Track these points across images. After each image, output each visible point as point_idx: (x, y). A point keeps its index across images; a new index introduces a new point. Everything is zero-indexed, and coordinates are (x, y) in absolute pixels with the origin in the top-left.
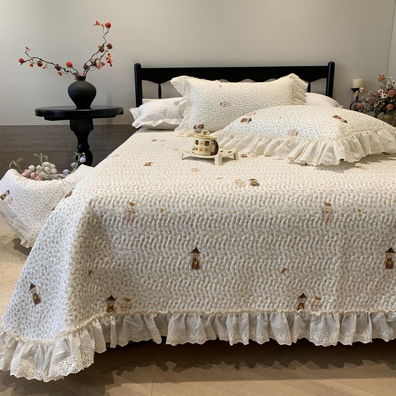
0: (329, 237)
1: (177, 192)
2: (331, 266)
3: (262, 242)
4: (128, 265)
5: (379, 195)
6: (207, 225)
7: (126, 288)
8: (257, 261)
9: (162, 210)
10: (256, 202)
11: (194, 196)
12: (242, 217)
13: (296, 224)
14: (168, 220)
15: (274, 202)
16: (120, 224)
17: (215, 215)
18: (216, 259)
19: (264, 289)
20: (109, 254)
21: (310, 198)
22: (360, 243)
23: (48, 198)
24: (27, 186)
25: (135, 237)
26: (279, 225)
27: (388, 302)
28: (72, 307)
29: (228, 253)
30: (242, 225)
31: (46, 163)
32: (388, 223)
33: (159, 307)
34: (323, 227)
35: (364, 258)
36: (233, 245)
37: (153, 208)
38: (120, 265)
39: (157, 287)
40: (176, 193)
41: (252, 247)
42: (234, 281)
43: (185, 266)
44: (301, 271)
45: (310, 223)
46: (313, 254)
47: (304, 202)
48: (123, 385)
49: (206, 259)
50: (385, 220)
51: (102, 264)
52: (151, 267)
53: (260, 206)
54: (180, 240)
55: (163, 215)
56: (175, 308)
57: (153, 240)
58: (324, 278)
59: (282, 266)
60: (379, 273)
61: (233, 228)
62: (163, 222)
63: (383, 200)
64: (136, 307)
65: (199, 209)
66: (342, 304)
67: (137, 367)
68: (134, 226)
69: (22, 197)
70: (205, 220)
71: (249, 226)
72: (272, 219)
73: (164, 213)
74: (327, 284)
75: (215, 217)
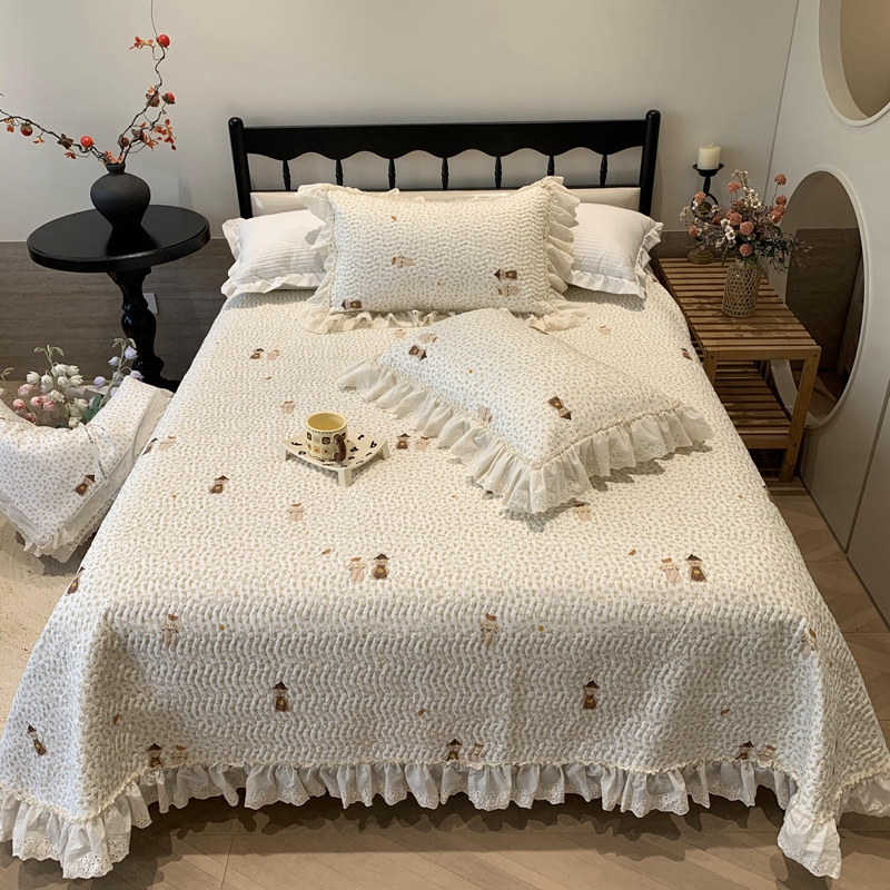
0: (491, 666)
1: (248, 593)
2: (497, 706)
3: (387, 674)
4: (175, 706)
5: (576, 603)
6: (297, 651)
7: (177, 733)
8: (378, 700)
9: (222, 628)
10: (376, 612)
11: (275, 601)
12: (353, 639)
13: (438, 648)
14: (233, 642)
15: (405, 614)
16: (156, 649)
17: (310, 635)
18: (313, 698)
19: (393, 734)
20: (144, 688)
21: (463, 607)
22: (541, 675)
23: (65, 469)
24: (23, 448)
25: (182, 668)
26: (412, 650)
27: (590, 751)
28: (89, 782)
29: (332, 688)
30: (353, 650)
31: (60, 367)
32: (587, 648)
33: (230, 758)
34: (483, 653)
35: (548, 695)
36: (341, 678)
37: (208, 623)
38: (162, 705)
39: (223, 733)
40: (245, 597)
41: (370, 681)
42: (344, 726)
43: (266, 707)
44: (450, 712)
45: (462, 646)
46: (467, 689)
47: (453, 614)
48: (185, 857)
49: (298, 697)
50: (582, 643)
51: (134, 702)
52: (212, 708)
53: (383, 620)
54: (254, 671)
55: (223, 635)
56: (255, 759)
57: (210, 671)
58: (487, 721)
59: (418, 706)
60: (574, 715)
61: (339, 653)
62: (224, 645)
63: (582, 611)
64: (194, 757)
65: (283, 625)
66: (517, 754)
67: (209, 824)
68: (178, 651)
69: (17, 468)
70: (293, 642)
71: (364, 651)
72: (400, 641)
73: (226, 631)
74: (491, 728)
75: (308, 638)
